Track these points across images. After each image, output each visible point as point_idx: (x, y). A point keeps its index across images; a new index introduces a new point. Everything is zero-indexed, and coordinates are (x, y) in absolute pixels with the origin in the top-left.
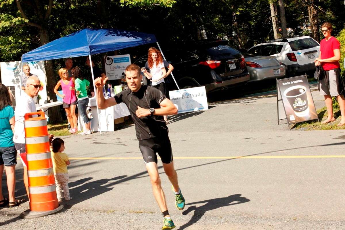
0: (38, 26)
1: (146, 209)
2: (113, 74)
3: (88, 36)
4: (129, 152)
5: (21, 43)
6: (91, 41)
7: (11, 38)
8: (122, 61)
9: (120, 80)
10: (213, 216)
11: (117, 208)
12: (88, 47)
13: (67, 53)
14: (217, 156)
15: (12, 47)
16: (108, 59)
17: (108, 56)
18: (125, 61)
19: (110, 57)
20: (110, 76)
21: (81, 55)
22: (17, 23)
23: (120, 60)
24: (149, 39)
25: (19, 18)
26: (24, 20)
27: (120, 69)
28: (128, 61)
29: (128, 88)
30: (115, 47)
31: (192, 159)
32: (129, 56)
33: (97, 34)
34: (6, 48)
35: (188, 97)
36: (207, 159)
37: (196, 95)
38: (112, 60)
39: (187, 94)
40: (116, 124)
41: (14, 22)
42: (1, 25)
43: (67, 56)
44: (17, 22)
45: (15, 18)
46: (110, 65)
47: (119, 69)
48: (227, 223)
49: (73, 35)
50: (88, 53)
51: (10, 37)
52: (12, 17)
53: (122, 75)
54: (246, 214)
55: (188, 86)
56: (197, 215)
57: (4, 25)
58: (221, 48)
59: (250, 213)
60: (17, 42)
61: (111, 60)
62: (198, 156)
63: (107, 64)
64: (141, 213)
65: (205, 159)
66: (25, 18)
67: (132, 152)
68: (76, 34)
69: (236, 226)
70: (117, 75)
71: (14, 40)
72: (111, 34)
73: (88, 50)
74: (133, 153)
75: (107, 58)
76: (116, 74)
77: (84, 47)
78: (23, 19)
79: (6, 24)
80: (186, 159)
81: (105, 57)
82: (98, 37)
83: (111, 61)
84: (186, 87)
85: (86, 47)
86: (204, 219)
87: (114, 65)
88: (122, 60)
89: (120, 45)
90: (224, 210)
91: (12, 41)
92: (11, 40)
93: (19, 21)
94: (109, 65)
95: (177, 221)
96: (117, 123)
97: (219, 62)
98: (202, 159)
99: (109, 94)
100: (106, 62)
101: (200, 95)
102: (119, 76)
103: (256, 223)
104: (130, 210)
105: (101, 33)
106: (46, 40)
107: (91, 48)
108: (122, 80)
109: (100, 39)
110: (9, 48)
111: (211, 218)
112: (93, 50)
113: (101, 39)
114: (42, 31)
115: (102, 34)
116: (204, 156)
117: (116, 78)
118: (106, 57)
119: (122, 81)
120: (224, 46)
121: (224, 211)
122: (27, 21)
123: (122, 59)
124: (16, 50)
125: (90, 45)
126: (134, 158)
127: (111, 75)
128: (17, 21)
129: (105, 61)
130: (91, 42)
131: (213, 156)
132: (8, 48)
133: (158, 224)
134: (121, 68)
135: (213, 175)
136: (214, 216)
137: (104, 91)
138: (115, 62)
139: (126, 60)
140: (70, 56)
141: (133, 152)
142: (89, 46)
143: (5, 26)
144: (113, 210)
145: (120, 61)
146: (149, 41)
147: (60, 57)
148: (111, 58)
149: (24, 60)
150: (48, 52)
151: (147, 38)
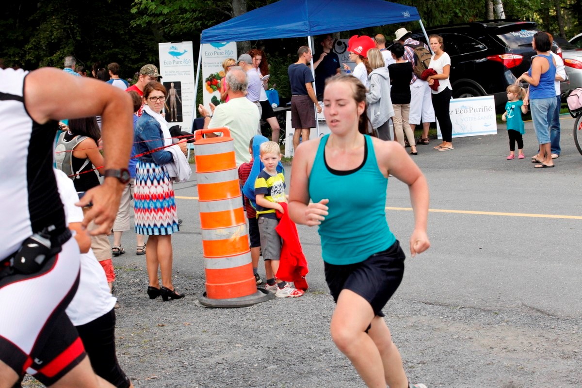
10: (484, 310)
12: (307, 22)
13: (272, 30)
14: (502, 211)
15: (188, 19)
16: (340, 44)
17: (339, 39)
19: (342, 40)
21: (295, 36)
33: (322, 3)
35: (466, 111)
36: (485, 215)
37: (478, 110)
38: (346, 46)
39: (463, 106)
43: (273, 36)
46: (342, 54)
48: (505, 324)
50: (307, 32)
54: (539, 311)
55: (467, 95)
56: (458, 308)
58: (524, 35)
59: (545, 310)
60: (196, 10)
61: (343, 45)
62: (471, 210)
65: (482, 215)
69: (519, 330)
73: (308, 28)
75: (337, 42)
77: (301, 23)
80: (452, 213)
83: (343, 48)
84: (464, 95)
85: (305, 23)
86: (469, 314)
89: (359, 23)
90: (503, 301)
91: (187, 8)
97: (520, 57)
100: (334, 49)
101: (486, 109)
103: (553, 327)
106: (241, 9)
107: (312, 25)
111: (481, 314)
112: (316, 28)
116: (481, 210)
120: (529, 32)
121: (502, 303)
124: (194, 23)
125: (311, 19)
129: (335, 46)
131: (496, 211)
135: (492, 243)
136: (486, 311)
142: (309, 22)
146: (406, 19)
147: (262, 37)
148: (344, 43)
149: (204, 40)
150: (242, 28)
151: (405, 13)
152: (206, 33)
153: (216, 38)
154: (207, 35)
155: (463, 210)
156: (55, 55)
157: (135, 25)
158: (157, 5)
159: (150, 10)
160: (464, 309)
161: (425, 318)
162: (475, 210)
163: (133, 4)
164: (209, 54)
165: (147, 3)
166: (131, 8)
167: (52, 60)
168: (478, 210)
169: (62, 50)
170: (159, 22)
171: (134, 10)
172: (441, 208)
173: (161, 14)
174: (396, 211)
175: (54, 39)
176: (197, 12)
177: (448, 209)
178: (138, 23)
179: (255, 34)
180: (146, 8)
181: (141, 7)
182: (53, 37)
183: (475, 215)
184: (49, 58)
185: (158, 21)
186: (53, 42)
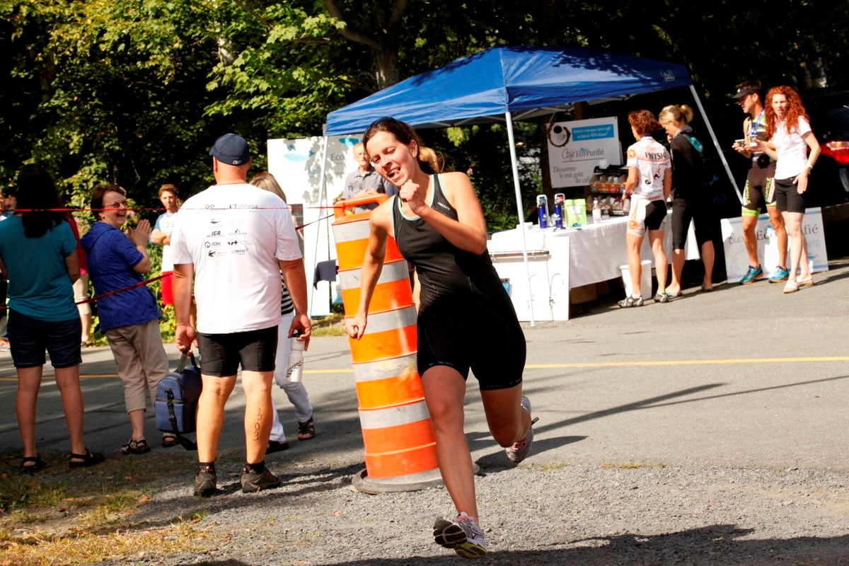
0: (370, 43)
1: (649, 459)
2: (569, 172)
3: (505, 64)
4: (608, 355)
5: (326, 89)
6: (512, 75)
7: (298, 74)
8: (596, 135)
9: (589, 187)
10: (831, 470)
11: (570, 459)
12: (505, 91)
13: (446, 107)
15: (300, 105)
16: (558, 130)
17: (557, 122)
18: (604, 135)
19: (562, 124)
20: (561, 176)
21: (483, 113)
22: (316, 32)
23: (590, 133)
24: (669, 77)
25: (322, 18)
26: (335, 23)
27: (589, 157)
28: (611, 135)
29: (608, 207)
30: (577, 94)
31: (780, 362)
32: (613, 121)
33: (528, 60)
34: (284, 104)
36: (820, 362)
38: (569, 134)
40: (573, 303)
41: (306, 28)
42: (274, 36)
43: (447, 115)
44: (315, 28)
45: (310, 17)
46: (563, 148)
47: (586, 158)
49: (466, 64)
50: (504, 105)
51: (296, 69)
52: (304, 14)
53: (595, 172)
56: (789, 470)
57: (282, 35)
61: (564, 132)
62: (796, 357)
63: (553, 144)
64: (635, 467)
65: (814, 361)
66: (336, 18)
67: (614, 354)
68: (474, 61)
70: (581, 174)
71: (305, 77)
72: (570, 63)
73: (504, 99)
74: (619, 356)
75: (553, 128)
76: (577, 171)
77: (494, 91)
78: (332, 21)
79: (285, 33)
80: (763, 363)
81: (548, 125)
82: (531, 66)
83: (564, 136)
85: (499, 91)
86: (807, 476)
87: (573, 145)
88: (594, 132)
89: (591, 90)
91: (301, 79)
92: (297, 78)
93: (319, 26)
94: (560, 146)
95: (731, 482)
96: (577, 301)
98: (806, 362)
99: (557, 222)
100: (550, 138)
101: (808, 230)
102: (585, 177)
104: (605, 462)
105: (541, 57)
107: (512, 92)
108: (594, 185)
109: (537, 73)
110: (294, 106)
111: (827, 476)
112: (516, 100)
113: (540, 71)
114: (382, 55)
115: (542, 60)
116: (811, 356)
117: (578, 181)
118: (551, 126)
119: (594, 190)
122: (341, 25)
123: (594, 130)
125: (509, 85)
126: (622, 364)
127: (562, 173)
128: (316, 25)
129: (550, 135)
130: (512, 79)
131: (838, 355)
132: (289, 103)
133: (681, 488)
134: (592, 154)
135: (836, 392)
136: (835, 472)
137: (544, 212)
138: (575, 139)
139: (604, 132)
140: (455, 115)
141: (619, 354)
142: (509, 89)
143: (284, 38)
144: (559, 463)
145: (588, 136)
146: (670, 83)
148: (565, 128)
149: (330, 129)
150: (395, 105)
151: (665, 75)
152: (334, 117)
153: (351, 125)
154: (337, 121)
155: (783, 357)
156: (75, 176)
157: (213, 112)
158: (250, 76)
159: (238, 86)
160: (797, 471)
161: (733, 486)
162: (801, 356)
163: (210, 75)
164: (338, 158)
165: (234, 73)
166: (208, 83)
167: (70, 186)
168: (807, 357)
169: (87, 168)
170: (254, 106)
171: (212, 86)
172: (742, 358)
173: (258, 93)
174: (669, 365)
175: (72, 149)
176: (315, 93)
177: (756, 358)
178: (217, 109)
179: (416, 114)
180: (232, 83)
181: (224, 79)
182: (71, 146)
183: (803, 362)
184: (65, 181)
185: (251, 105)
186: (71, 153)
